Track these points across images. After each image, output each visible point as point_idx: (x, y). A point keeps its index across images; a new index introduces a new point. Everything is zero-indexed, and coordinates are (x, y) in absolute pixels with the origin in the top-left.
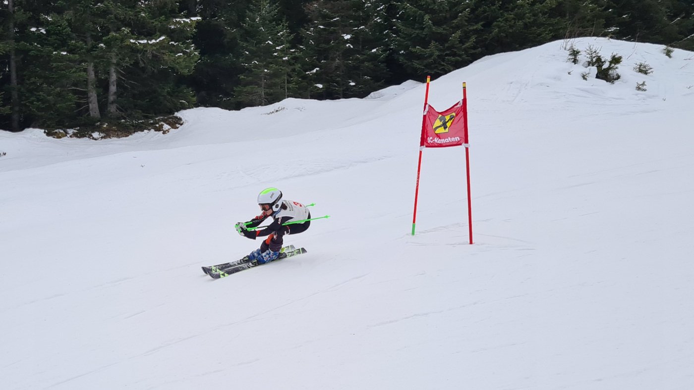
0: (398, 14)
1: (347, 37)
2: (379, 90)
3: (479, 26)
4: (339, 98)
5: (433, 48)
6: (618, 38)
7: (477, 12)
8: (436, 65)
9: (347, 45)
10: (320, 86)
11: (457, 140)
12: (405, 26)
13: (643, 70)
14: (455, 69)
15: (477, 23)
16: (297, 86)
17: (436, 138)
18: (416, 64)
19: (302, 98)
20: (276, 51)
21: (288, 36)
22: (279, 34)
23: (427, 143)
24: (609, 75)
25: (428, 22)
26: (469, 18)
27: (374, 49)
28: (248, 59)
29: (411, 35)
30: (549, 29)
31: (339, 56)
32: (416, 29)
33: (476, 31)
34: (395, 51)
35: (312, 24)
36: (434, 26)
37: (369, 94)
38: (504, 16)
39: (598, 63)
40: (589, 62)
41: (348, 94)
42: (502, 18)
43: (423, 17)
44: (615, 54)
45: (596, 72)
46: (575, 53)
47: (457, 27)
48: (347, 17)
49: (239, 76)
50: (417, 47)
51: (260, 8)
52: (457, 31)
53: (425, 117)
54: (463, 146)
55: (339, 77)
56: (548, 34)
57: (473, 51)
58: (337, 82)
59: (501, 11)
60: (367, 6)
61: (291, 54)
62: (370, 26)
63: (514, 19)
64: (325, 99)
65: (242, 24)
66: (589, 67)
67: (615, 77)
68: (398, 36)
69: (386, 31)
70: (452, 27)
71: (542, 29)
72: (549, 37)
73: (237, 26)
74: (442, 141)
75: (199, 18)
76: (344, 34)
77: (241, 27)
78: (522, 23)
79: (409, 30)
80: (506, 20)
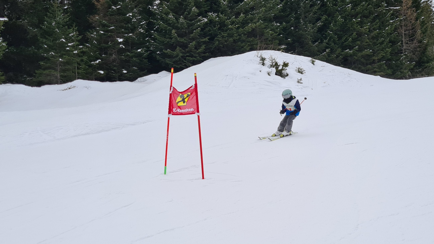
0: (155, 28)
1: (120, 40)
2: (143, 76)
3: (206, 39)
4: (116, 81)
5: (178, 51)
6: (286, 52)
7: (205, 30)
8: (180, 62)
9: (121, 46)
10: (102, 72)
11: (192, 111)
12: (160, 36)
13: (300, 71)
14: (193, 66)
15: (205, 37)
16: (85, 72)
17: (178, 109)
18: (168, 61)
19: (89, 79)
20: (68, 46)
21: (78, 37)
22: (70, 35)
23: (173, 112)
24: (282, 73)
25: (174, 34)
26: (200, 34)
27: (139, 49)
28: (47, 51)
29: (164, 42)
30: (248, 44)
31: (115, 52)
32: (166, 38)
33: (205, 43)
34: (153, 52)
35: (95, 30)
36: (178, 37)
37: (137, 79)
38: (222, 34)
39: (276, 66)
40: (271, 65)
41: (122, 78)
42: (220, 35)
43: (171, 31)
44: (285, 61)
45: (275, 71)
46: (263, 59)
47: (193, 39)
48: (120, 27)
49: (39, 62)
50: (168, 50)
51: (55, 16)
52: (193, 41)
53: (171, 95)
54: (196, 114)
55: (115, 67)
56: (248, 47)
57: (203, 55)
58: (114, 70)
59: (220, 31)
60: (134, 21)
61: (80, 50)
62: (136, 34)
63: (227, 36)
64: (106, 81)
65: (41, 26)
66: (272, 68)
67: (286, 74)
68: (156, 42)
69: (147, 39)
70: (190, 39)
71: (244, 44)
72: (248, 49)
73: (37, 26)
74: (183, 111)
75: (6, 19)
76: (118, 38)
77: (41, 28)
78: (232, 39)
79: (163, 39)
80: (223, 37)
